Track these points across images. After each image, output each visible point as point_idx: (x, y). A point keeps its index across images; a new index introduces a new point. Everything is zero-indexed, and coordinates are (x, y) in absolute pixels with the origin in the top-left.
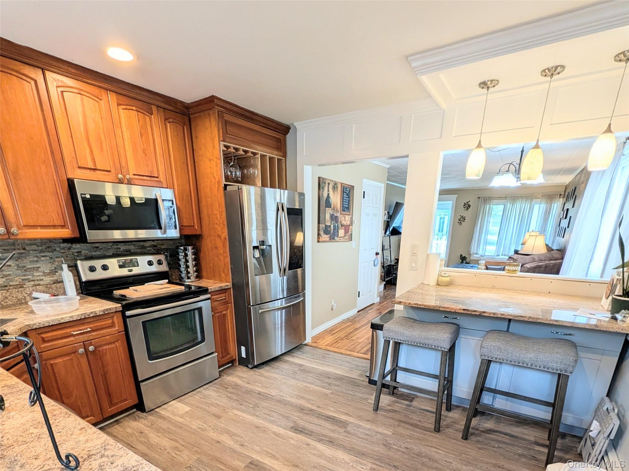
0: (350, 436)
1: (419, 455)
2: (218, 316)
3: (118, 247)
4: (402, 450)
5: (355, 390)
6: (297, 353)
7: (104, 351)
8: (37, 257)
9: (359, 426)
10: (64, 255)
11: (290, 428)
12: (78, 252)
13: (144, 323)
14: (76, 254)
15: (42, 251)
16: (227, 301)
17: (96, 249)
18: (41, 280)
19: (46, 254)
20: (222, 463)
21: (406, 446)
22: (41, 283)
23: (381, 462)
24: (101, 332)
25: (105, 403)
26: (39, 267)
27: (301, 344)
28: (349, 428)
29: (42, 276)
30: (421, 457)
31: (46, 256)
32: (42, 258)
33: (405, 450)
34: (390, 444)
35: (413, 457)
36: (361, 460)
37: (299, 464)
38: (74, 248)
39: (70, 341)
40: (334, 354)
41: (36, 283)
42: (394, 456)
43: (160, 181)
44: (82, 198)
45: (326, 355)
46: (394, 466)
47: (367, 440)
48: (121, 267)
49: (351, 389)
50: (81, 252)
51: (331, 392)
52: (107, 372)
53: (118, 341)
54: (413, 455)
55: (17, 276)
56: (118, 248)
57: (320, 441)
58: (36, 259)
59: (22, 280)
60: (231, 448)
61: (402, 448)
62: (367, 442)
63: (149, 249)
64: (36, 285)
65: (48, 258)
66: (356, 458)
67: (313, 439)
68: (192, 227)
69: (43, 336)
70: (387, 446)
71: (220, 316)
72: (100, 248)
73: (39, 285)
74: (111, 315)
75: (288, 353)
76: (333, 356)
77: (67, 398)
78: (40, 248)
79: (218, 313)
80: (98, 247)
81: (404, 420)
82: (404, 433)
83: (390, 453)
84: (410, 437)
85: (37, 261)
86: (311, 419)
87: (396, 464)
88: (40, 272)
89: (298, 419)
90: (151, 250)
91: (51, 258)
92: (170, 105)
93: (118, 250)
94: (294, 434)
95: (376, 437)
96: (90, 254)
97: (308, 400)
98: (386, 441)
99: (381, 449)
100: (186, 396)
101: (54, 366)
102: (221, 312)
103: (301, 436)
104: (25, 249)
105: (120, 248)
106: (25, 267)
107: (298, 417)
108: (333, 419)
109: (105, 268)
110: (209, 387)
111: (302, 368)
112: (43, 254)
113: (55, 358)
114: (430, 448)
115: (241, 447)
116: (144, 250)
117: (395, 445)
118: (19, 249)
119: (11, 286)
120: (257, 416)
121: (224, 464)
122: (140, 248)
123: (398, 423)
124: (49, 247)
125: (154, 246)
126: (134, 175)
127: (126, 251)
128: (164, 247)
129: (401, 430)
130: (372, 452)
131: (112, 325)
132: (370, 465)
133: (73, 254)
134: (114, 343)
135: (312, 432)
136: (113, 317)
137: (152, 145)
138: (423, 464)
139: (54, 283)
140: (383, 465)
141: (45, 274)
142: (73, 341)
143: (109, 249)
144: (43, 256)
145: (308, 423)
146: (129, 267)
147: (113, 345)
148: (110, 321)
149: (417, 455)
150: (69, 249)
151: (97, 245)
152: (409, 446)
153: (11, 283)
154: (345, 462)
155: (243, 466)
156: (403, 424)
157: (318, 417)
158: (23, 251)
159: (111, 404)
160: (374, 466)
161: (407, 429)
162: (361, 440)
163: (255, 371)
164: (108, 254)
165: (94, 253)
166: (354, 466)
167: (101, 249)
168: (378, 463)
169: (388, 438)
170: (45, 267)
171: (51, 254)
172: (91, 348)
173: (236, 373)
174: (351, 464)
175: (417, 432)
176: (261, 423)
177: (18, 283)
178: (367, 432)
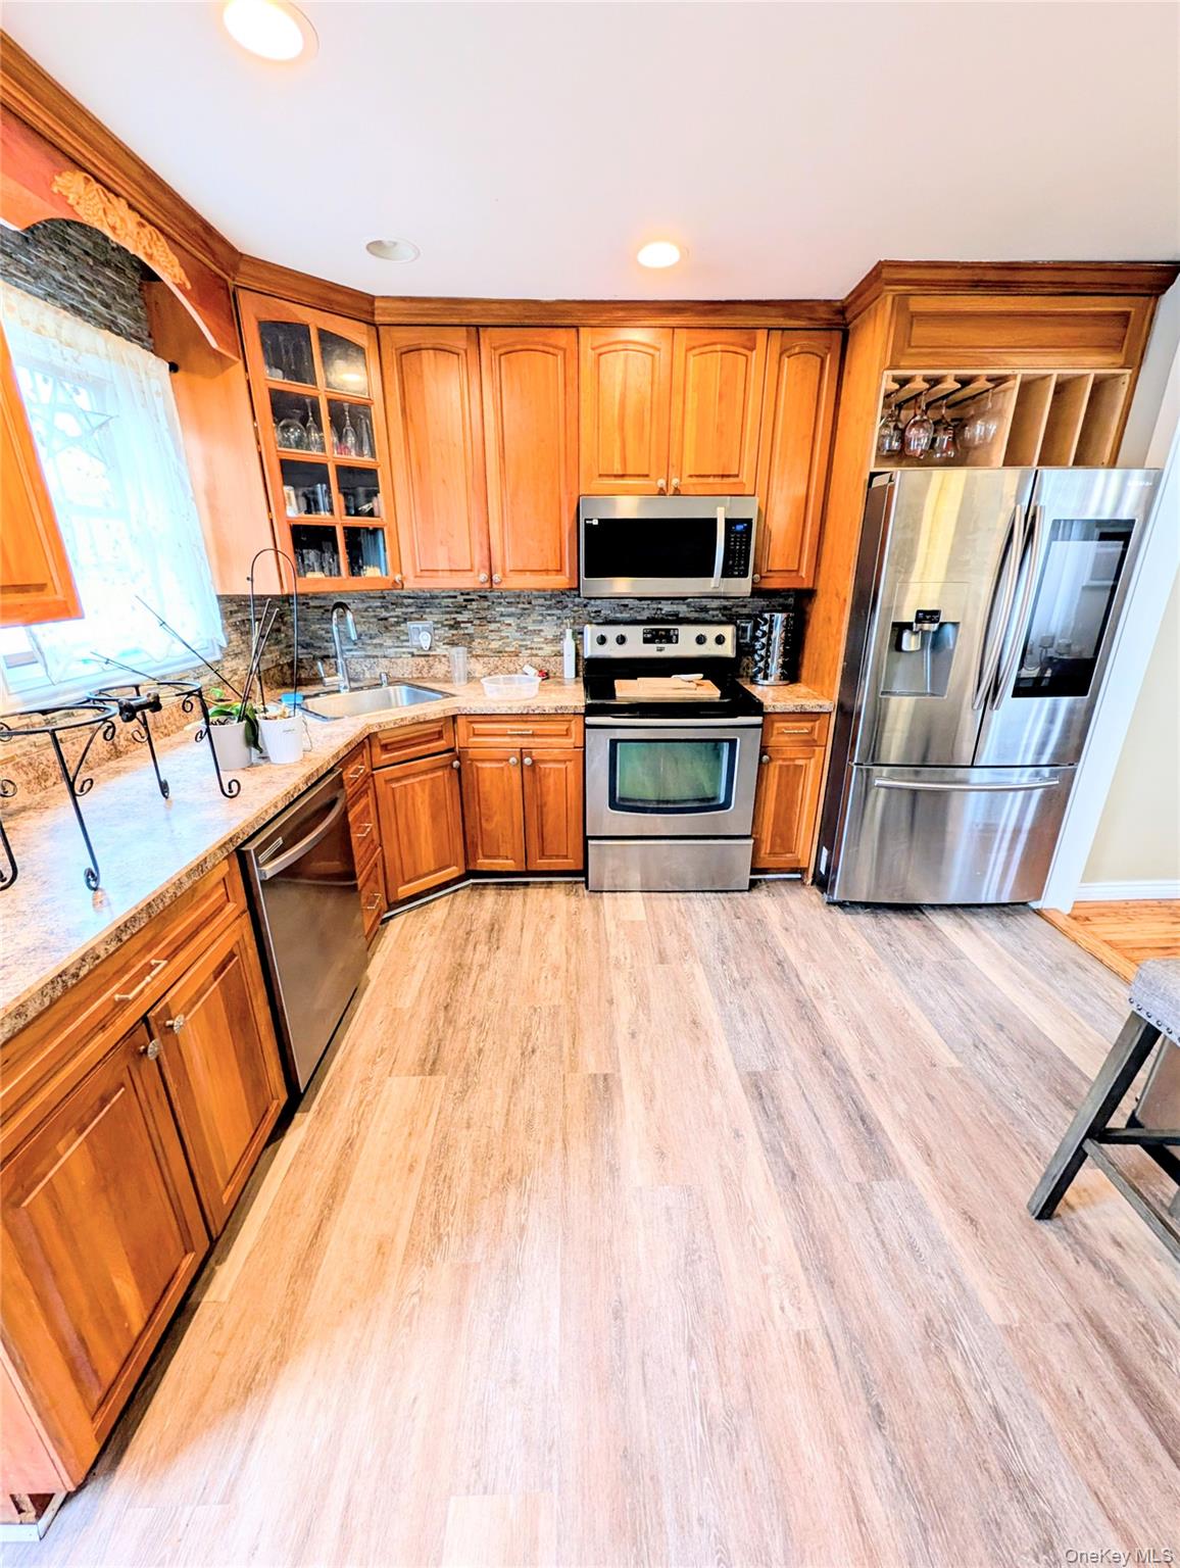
0: (861, 1207)
1: (1020, 1486)
2: (781, 767)
3: (660, 606)
4: (971, 1398)
5: (1046, 1111)
6: (986, 920)
7: (547, 771)
8: (542, 615)
9: (919, 1209)
10: (576, 615)
11: (749, 1074)
12: (596, 612)
13: (614, 743)
14: (592, 615)
15: (549, 607)
16: (814, 741)
17: (622, 608)
18: (540, 649)
19: (553, 612)
20: (574, 1039)
21: (1002, 1406)
22: (540, 652)
23: (853, 1353)
24: (549, 740)
25: (534, 849)
26: (541, 631)
27: (1024, 904)
28: (883, 1189)
29: (543, 643)
30: (1022, 1499)
31: (553, 615)
32: (548, 618)
33: (980, 1412)
34: (953, 1341)
35: (983, 1465)
36: (804, 1289)
37: (670, 1155)
38: (592, 606)
39: (504, 742)
40: (1106, 977)
41: (534, 652)
42: (916, 1385)
43: (742, 483)
44: (586, 525)
45: (1071, 967)
46: (878, 1411)
47: (891, 1257)
48: (646, 641)
49: (1034, 1099)
50: (600, 611)
51: (956, 1063)
52: (545, 804)
53: (570, 761)
54: (991, 1458)
55: (515, 640)
56: (658, 609)
57: (772, 1150)
58: (540, 618)
59: (521, 646)
60: (613, 1026)
61: (982, 1398)
62: (884, 1263)
63: (715, 613)
64: (532, 655)
65: (555, 618)
66: (800, 1271)
67: (760, 1134)
68: (794, 574)
69: (476, 726)
70: (936, 1337)
71: (788, 766)
72: (630, 606)
73: (536, 655)
74: (569, 718)
75: (959, 910)
76: (1097, 979)
77: (487, 820)
78: (548, 603)
79: (784, 760)
80: (627, 606)
81: (1118, 1332)
82: (1058, 1367)
83: (915, 1367)
84: (1062, 1400)
85: (542, 622)
86: (817, 1089)
87: (891, 1408)
88: (542, 637)
89: (789, 1065)
90: (717, 616)
91: (559, 618)
92: (797, 317)
93: (659, 612)
94: (740, 1091)
95: (932, 1279)
96: (612, 616)
97: (866, 1041)
98: (951, 1322)
99: (900, 1325)
100: (665, 894)
101: (480, 771)
102: (793, 759)
103: (745, 1105)
104: (530, 603)
105: (661, 609)
106: (526, 628)
107: (795, 1065)
108: (870, 1132)
109: (621, 640)
110: (715, 898)
111: (952, 963)
112: (549, 612)
113: (483, 760)
114: (1101, 1520)
115: (628, 1036)
116: (703, 615)
117: (966, 1362)
118: (523, 603)
119: (506, 652)
120: (722, 1002)
121: (574, 1044)
122: (696, 611)
123: (1072, 1319)
124: (559, 602)
125: (725, 608)
126: (691, 476)
127: (670, 615)
128: (745, 611)
129: (1057, 1351)
130: (863, 1302)
131: (567, 734)
132: (810, 1324)
133: (589, 614)
134: (565, 761)
135: (781, 1117)
136: (570, 721)
137: (739, 412)
138: (993, 1526)
139: (555, 655)
140: (847, 1364)
141: (547, 641)
142: (507, 743)
143: (644, 609)
144: (549, 615)
145: (798, 1093)
146: (661, 643)
147: (562, 766)
148: (565, 727)
149: (1008, 1474)
150: (585, 606)
151: (626, 602)
152: (1015, 1420)
153: (507, 649)
154: (763, 1250)
155: (592, 1070)
156: (1090, 1341)
157: (839, 1098)
158: (527, 606)
159: (543, 855)
160: (819, 1341)
161: (1092, 1368)
162: (877, 1245)
163: (830, 911)
164: (639, 618)
165: (618, 615)
166: (770, 1281)
167: (632, 609)
168: (842, 1347)
169: (966, 1321)
170: (549, 630)
171: (560, 612)
172: (527, 761)
173: (788, 898)
174: (769, 1269)
175: (1123, 1420)
176: (711, 1020)
177: (513, 649)
178: (921, 1243)
